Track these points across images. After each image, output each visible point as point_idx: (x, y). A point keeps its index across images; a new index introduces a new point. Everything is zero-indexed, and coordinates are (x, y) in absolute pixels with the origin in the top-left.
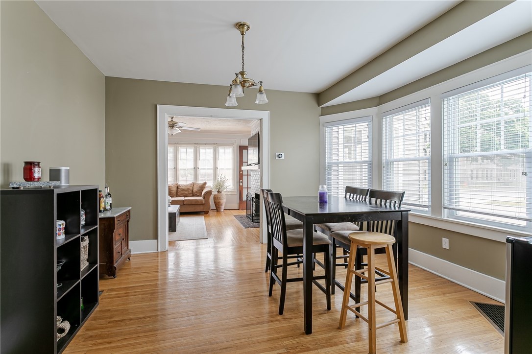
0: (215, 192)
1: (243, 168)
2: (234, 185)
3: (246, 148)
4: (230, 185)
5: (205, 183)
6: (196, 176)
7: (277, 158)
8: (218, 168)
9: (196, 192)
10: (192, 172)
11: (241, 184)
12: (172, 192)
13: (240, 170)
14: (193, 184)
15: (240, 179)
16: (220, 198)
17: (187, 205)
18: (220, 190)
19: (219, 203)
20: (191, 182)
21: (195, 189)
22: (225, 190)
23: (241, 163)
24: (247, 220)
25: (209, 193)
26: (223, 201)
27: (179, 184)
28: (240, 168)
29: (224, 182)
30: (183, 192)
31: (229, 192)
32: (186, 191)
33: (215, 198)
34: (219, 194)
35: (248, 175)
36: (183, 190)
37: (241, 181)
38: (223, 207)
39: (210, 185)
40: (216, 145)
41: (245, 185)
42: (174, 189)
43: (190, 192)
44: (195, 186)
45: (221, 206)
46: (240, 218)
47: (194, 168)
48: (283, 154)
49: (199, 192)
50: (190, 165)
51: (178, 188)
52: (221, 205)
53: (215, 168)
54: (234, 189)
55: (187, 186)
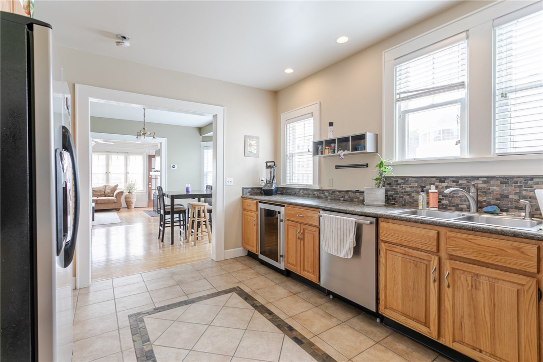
0: (126, 193)
1: (151, 173)
2: (144, 187)
3: (154, 156)
4: (140, 187)
5: (117, 186)
6: (108, 180)
7: (172, 168)
8: (129, 172)
9: (108, 193)
10: (104, 176)
11: (150, 186)
13: (149, 175)
14: (105, 186)
15: (149, 182)
16: (130, 198)
17: (100, 203)
18: (131, 191)
19: (130, 202)
20: (103, 185)
21: (107, 191)
22: (136, 191)
23: (150, 168)
24: (153, 213)
25: (121, 193)
26: (134, 200)
28: (149, 173)
29: (134, 184)
30: (96, 193)
31: (139, 192)
32: (98, 192)
33: (126, 198)
34: (130, 195)
35: (156, 179)
36: (96, 191)
38: (133, 206)
39: (122, 187)
40: (127, 153)
41: (154, 187)
43: (103, 193)
44: (107, 188)
46: (148, 212)
47: (106, 173)
48: (176, 166)
49: (111, 193)
50: (102, 170)
52: (132, 203)
53: (127, 173)
54: (144, 190)
55: (100, 188)
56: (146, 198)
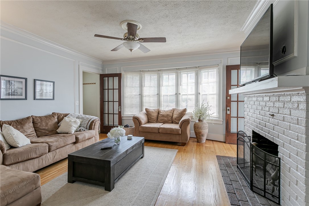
1: (231, 92)
2: (219, 113)
4: (213, 112)
5: (185, 110)
6: (177, 103)
8: (201, 93)
9: (175, 119)
10: (174, 98)
11: (228, 112)
12: (152, 117)
13: (228, 95)
14: (174, 110)
15: (227, 107)
16: (200, 128)
17: (162, 133)
18: (201, 119)
19: (200, 133)
20: (171, 108)
21: (175, 116)
23: (229, 86)
25: (187, 122)
26: (205, 132)
27: (160, 109)
28: (227, 92)
29: (206, 109)
30: (163, 118)
31: (212, 120)
32: (166, 117)
33: (195, 127)
34: (200, 123)
35: (238, 101)
36: (163, 116)
37: (228, 108)
38: (204, 139)
39: (191, 111)
41: (234, 114)
42: (155, 115)
43: (170, 118)
44: (175, 113)
45: (202, 137)
47: (176, 94)
49: (178, 119)
50: (172, 91)
51: (158, 113)
52: (203, 135)
53: (197, 94)
54: (219, 118)
55: (167, 111)
56: (222, 129)
